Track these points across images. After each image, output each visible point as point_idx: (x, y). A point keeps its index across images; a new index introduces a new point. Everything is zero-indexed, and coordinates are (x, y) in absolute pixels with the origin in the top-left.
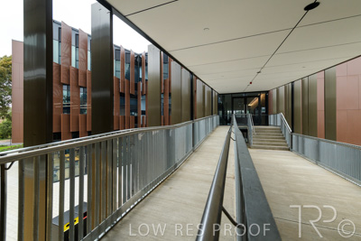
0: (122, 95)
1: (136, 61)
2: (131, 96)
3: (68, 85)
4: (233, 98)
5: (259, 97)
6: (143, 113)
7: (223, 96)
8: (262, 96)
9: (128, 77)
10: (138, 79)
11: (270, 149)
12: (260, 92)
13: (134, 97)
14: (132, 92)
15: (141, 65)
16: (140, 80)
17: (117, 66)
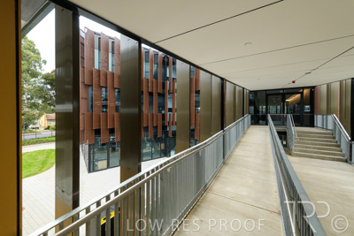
0: (151, 94)
1: (164, 61)
2: (159, 95)
3: (106, 88)
4: (267, 95)
5: (302, 93)
6: (170, 110)
7: (255, 93)
8: (306, 91)
9: (156, 77)
10: (165, 78)
11: (319, 158)
12: (303, 88)
13: (162, 95)
14: (160, 91)
15: (168, 64)
16: (167, 78)
17: (146, 67)
